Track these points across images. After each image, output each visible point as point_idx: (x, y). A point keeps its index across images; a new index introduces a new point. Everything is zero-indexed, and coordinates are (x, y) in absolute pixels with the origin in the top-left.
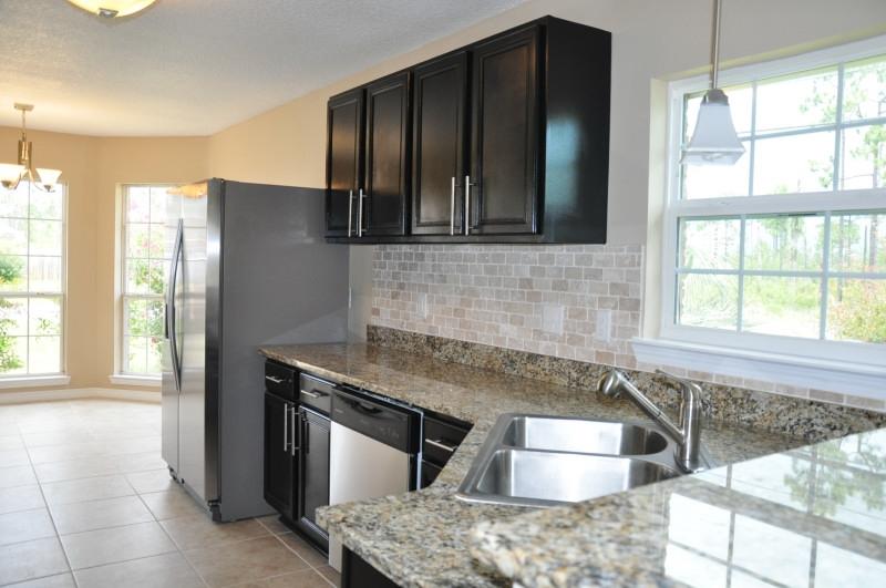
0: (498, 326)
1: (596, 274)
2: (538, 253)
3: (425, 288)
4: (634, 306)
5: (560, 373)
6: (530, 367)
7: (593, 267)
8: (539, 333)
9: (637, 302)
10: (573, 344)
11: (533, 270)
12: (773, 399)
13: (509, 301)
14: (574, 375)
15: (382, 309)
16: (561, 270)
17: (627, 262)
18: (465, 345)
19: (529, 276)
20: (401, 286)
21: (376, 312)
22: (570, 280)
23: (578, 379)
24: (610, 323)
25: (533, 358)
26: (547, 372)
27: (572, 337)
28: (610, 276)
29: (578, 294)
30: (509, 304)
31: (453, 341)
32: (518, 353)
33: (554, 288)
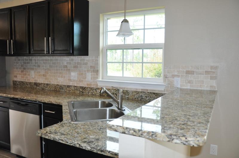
0: (57, 79)
1: (86, 64)
2: (69, 58)
3: (32, 69)
4: (97, 72)
5: (77, 90)
6: (68, 89)
7: (85, 62)
8: (70, 80)
9: (98, 70)
10: (80, 82)
11: (67, 63)
12: (133, 92)
13: (60, 71)
14: (81, 90)
15: (18, 75)
16: (75, 63)
17: (94, 60)
18: (47, 84)
19: (66, 65)
20: (24, 69)
21: (16, 77)
22: (78, 66)
23: (82, 91)
24: (90, 76)
25: (69, 86)
26: (73, 90)
27: (79, 80)
28: (90, 64)
29: (81, 69)
30: (60, 72)
31: (43, 84)
32: (64, 85)
33: (74, 68)
